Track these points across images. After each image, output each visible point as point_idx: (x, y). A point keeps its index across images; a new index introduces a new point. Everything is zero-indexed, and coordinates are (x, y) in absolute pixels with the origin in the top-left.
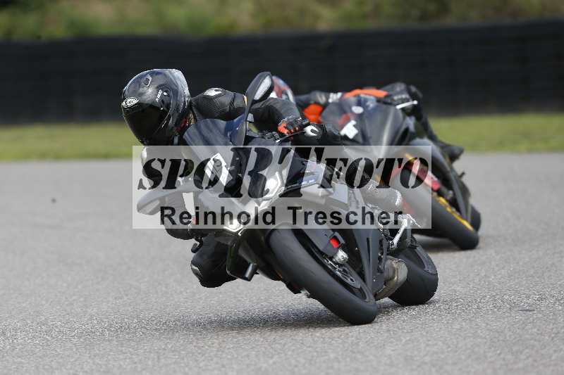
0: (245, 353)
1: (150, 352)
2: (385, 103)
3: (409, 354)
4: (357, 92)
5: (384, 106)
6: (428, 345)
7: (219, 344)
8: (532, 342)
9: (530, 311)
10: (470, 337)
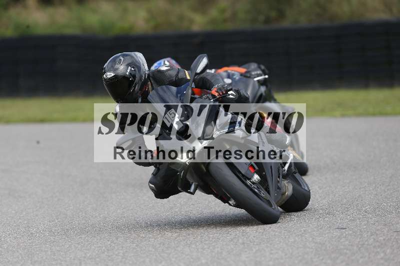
0: (142, 260)
1: (74, 259)
2: (245, 76)
3: (258, 259)
4: (226, 69)
5: (245, 78)
6: (271, 254)
7: (123, 254)
8: (345, 251)
9: (344, 229)
10: (301, 248)
